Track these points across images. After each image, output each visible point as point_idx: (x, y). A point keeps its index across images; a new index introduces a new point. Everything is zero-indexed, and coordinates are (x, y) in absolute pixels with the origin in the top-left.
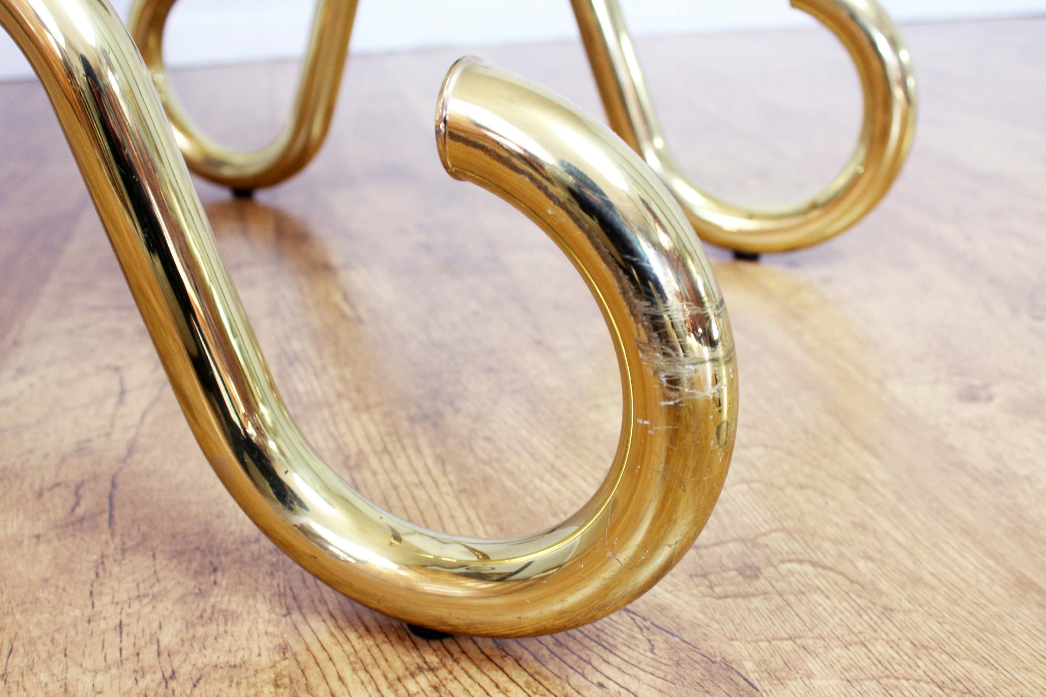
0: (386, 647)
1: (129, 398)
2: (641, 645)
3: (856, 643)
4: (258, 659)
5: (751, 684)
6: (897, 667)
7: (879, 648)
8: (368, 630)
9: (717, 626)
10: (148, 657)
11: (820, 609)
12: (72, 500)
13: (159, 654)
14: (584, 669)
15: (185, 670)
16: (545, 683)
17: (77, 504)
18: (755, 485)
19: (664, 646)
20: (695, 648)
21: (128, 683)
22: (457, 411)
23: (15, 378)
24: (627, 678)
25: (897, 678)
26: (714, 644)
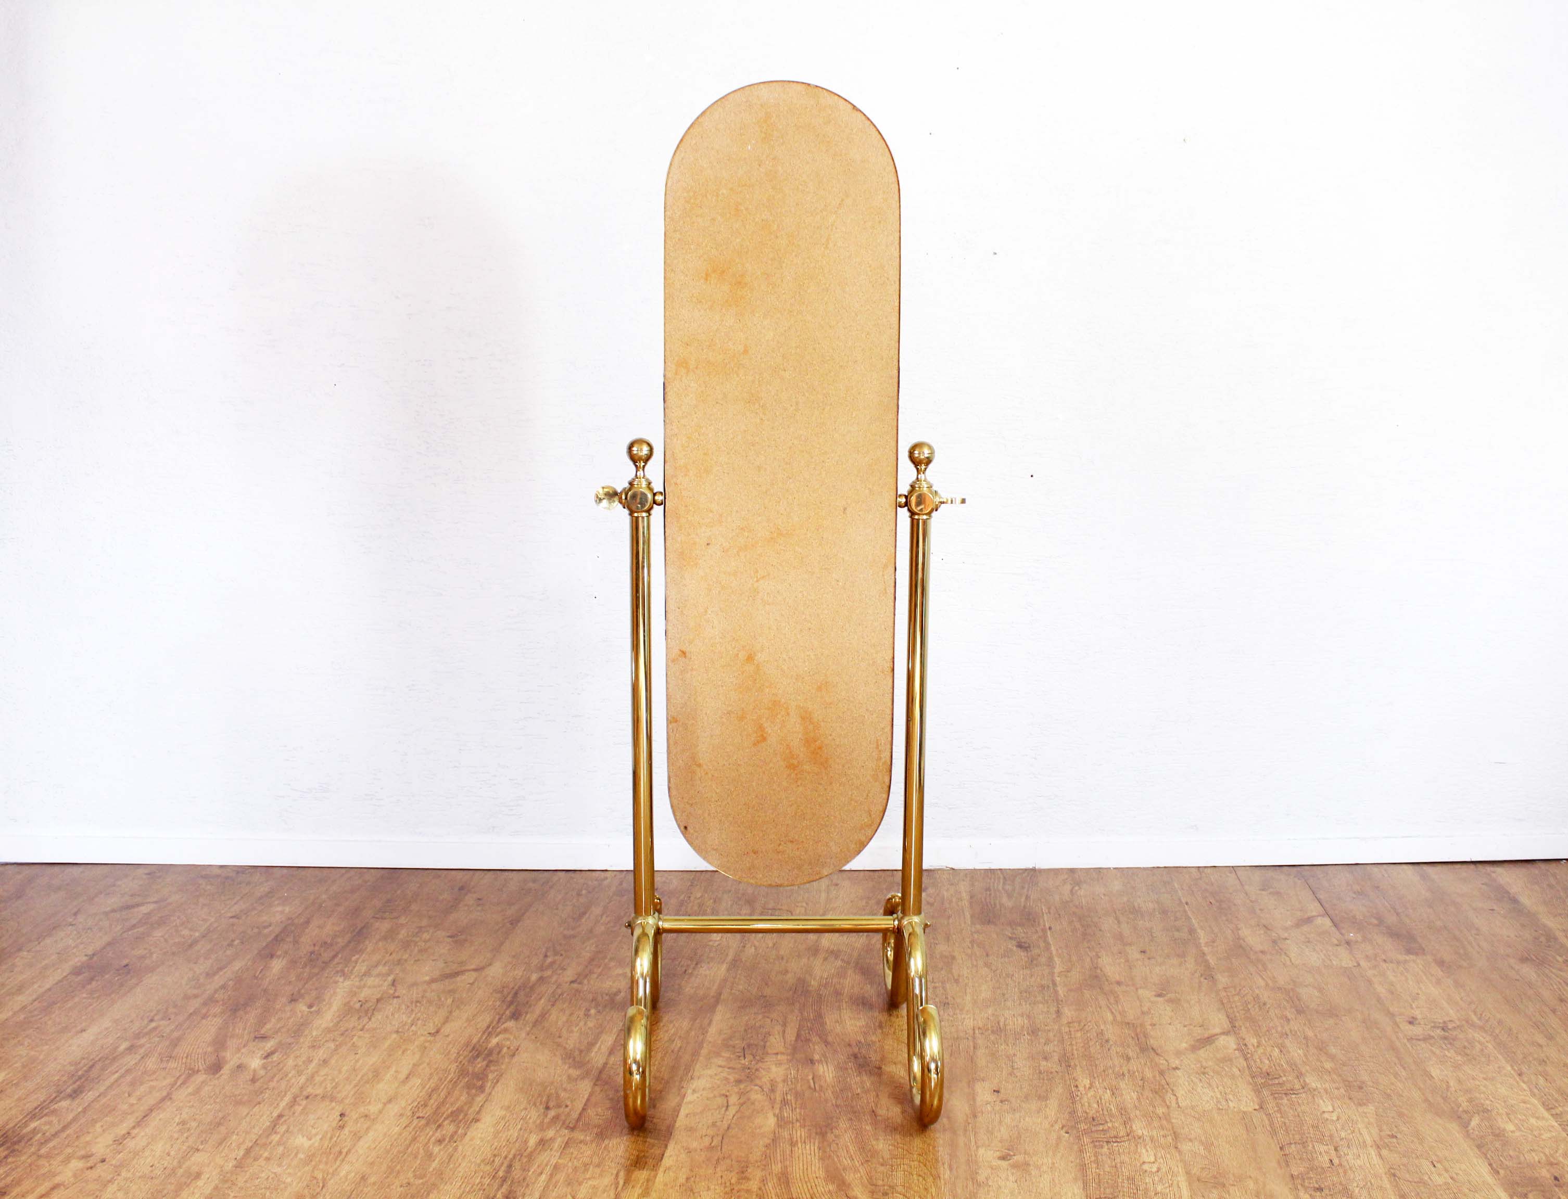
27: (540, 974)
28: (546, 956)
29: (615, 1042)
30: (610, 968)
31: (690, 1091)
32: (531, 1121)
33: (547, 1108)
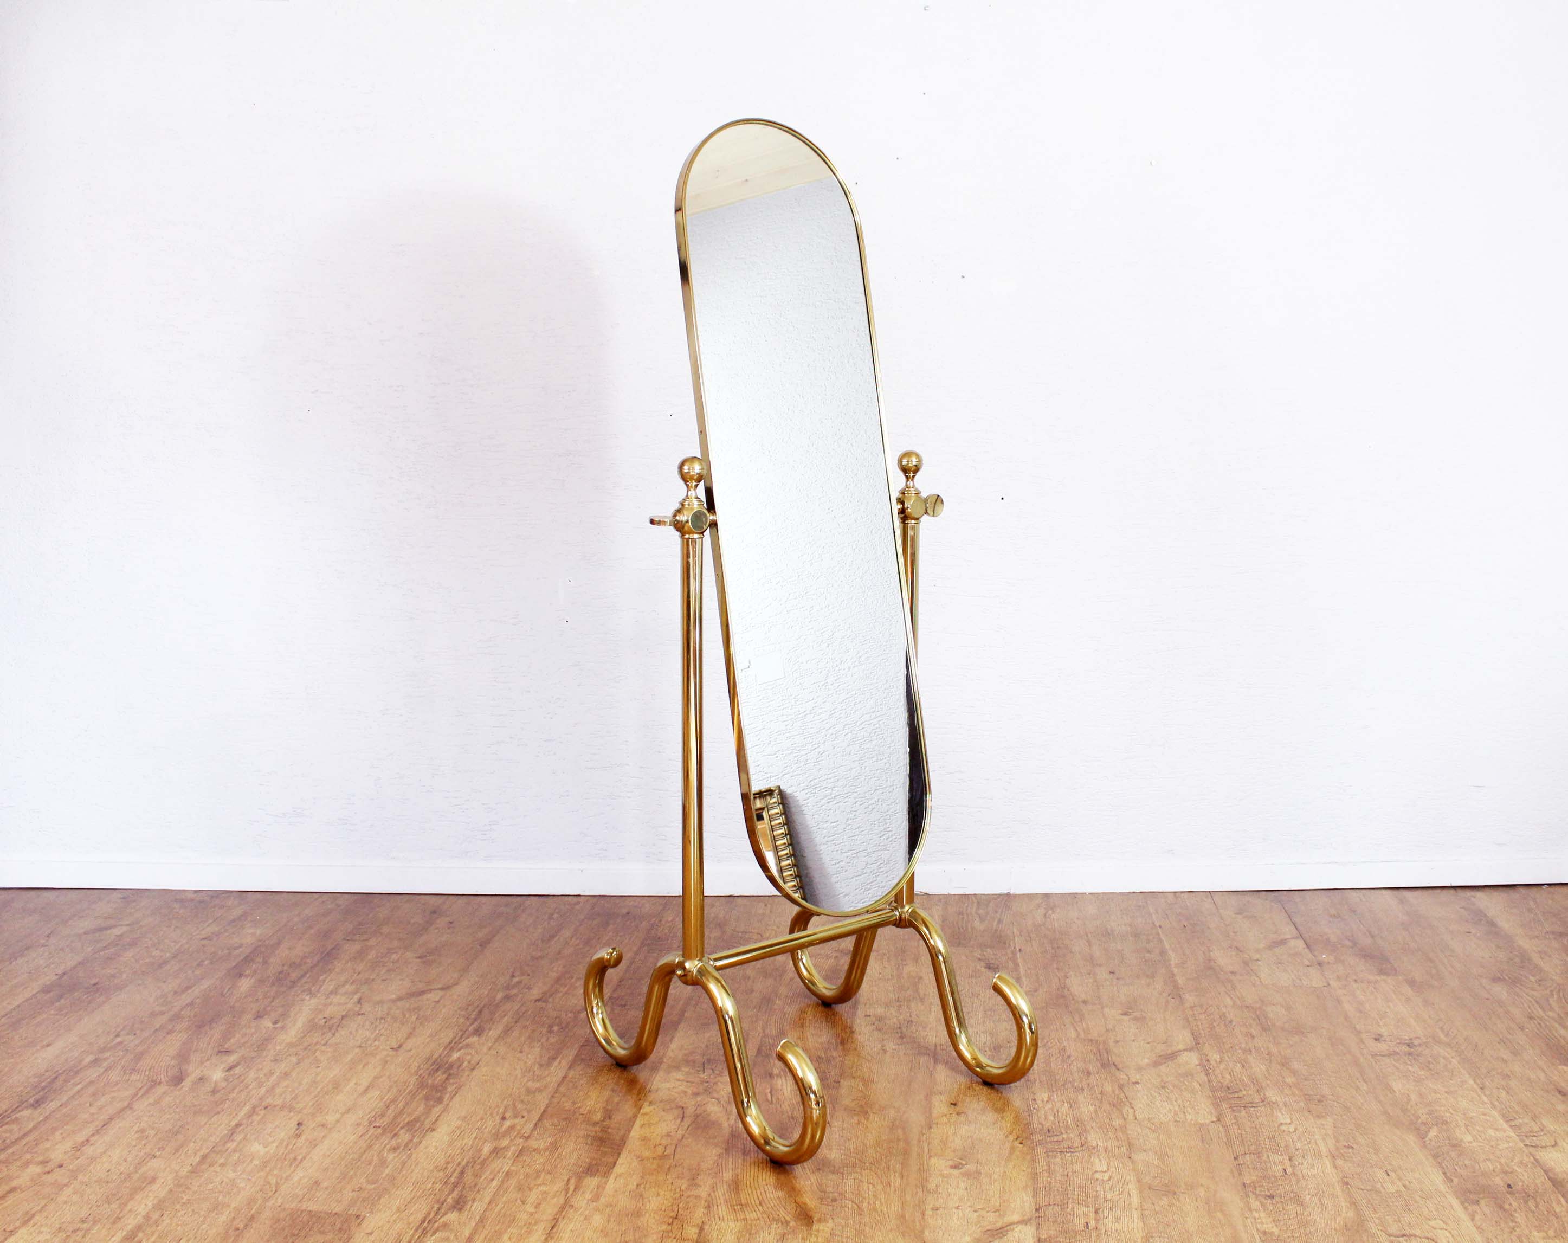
1: (685, 1120)
10: (678, 1190)
12: (664, 1149)
15: (685, 1195)
17: (665, 1151)
21: (672, 1194)
23: (649, 1106)
27: (506, 994)
28: (513, 976)
31: (647, 1104)
32: (486, 1131)
33: (504, 1119)
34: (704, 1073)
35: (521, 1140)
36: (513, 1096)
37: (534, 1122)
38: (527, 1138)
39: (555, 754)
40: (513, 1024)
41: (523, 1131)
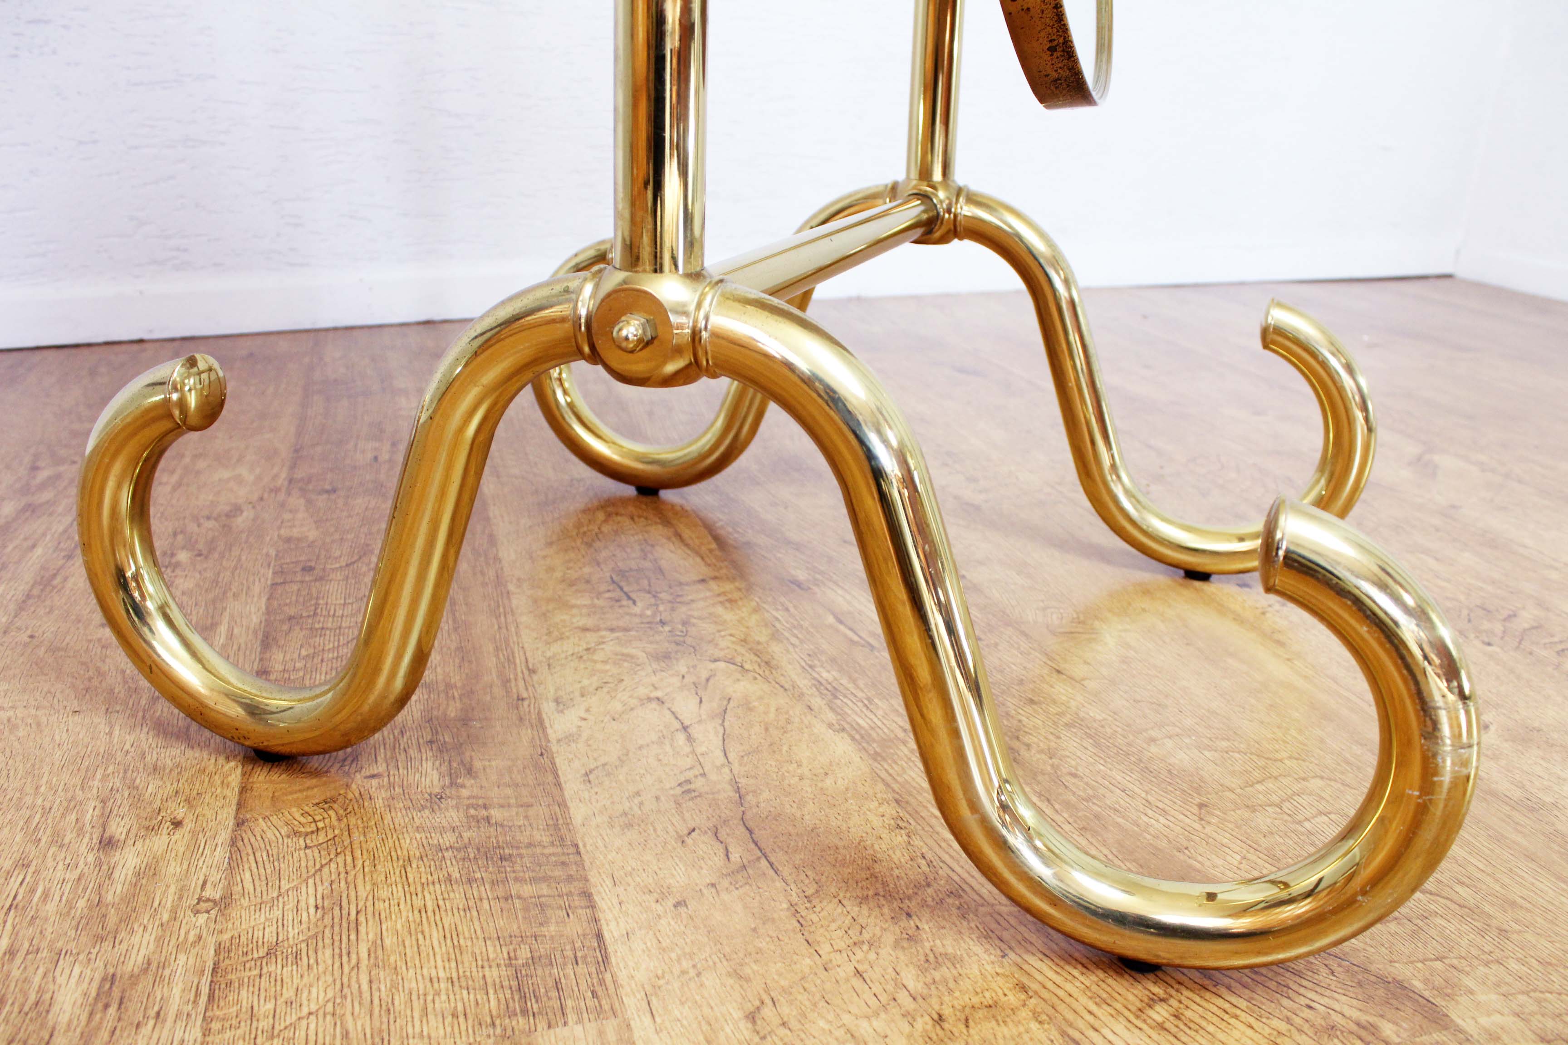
0: (1110, 981)
1: (695, 734)
2: (1322, 970)
3: (1492, 962)
4: (1006, 998)
5: (1428, 1001)
6: (1536, 982)
7: (1513, 965)
8: (1084, 966)
9: (1372, 950)
10: (906, 1001)
11: (1448, 931)
12: (719, 847)
13: (914, 999)
14: (1287, 993)
15: (947, 1012)
16: (1264, 1007)
17: (727, 851)
18: (1332, 816)
19: (1340, 969)
20: (1366, 970)
21: (905, 1027)
22: (1028, 746)
24: (1326, 999)
25: (1541, 992)
26: (1380, 966)
27: (24, 501)
28: (34, 468)
29: (268, 612)
30: (198, 473)
31: (548, 708)
32: (51, 907)
33: (107, 844)
34: (634, 603)
35: (202, 918)
36: (119, 756)
37: (224, 837)
38: (224, 903)
39: (54, 52)
40: (61, 562)
41: (195, 882)
